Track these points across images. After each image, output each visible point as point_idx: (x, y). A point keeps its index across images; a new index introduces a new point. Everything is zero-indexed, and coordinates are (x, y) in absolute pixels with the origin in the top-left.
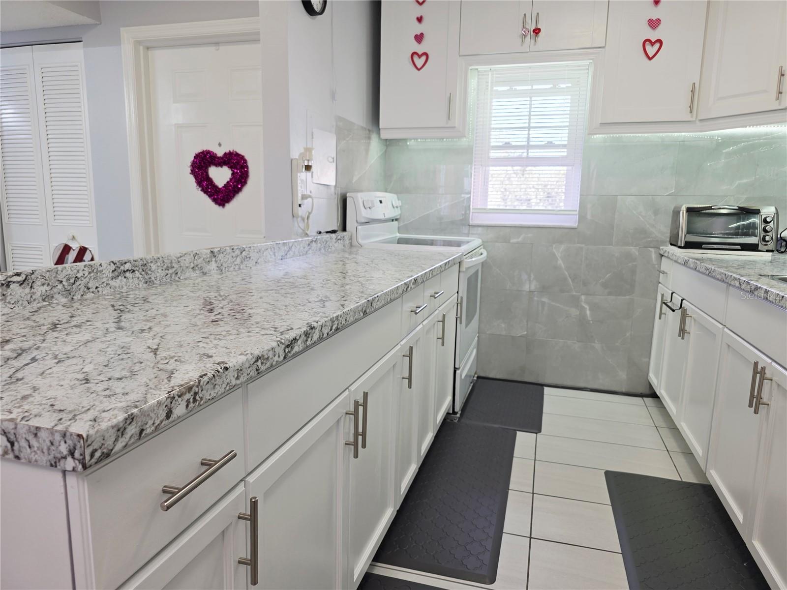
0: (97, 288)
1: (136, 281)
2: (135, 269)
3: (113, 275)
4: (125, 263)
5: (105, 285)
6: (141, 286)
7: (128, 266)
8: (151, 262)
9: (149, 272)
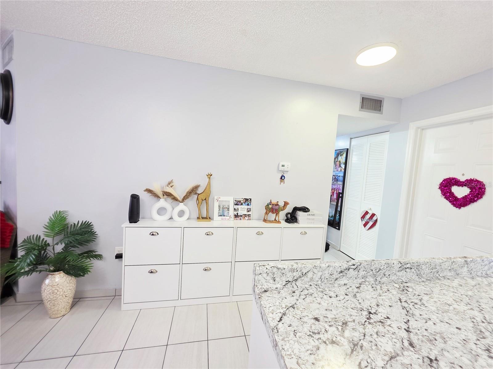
0: (389, 275)
1: (412, 274)
2: (412, 267)
3: (399, 269)
4: (407, 264)
5: (394, 274)
6: (414, 277)
7: (408, 266)
8: (423, 264)
9: (421, 270)
